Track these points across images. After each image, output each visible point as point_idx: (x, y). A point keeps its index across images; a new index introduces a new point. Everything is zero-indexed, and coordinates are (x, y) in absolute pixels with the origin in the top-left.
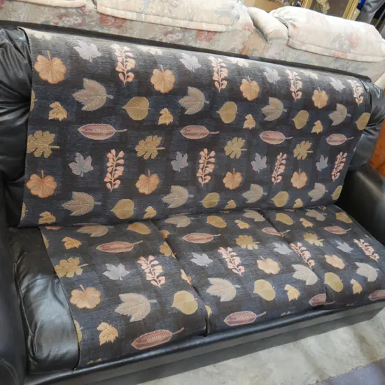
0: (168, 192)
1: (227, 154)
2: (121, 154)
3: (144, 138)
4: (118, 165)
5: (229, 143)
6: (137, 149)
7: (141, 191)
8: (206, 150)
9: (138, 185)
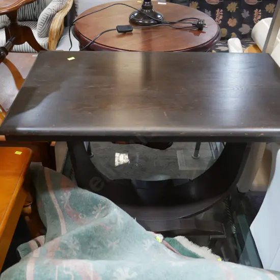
0: (241, 27)
1: (267, 11)
2: (222, 11)
3: (230, 3)
4: (220, 15)
5: (267, 6)
6: (228, 8)
7: (230, 25)
8: (257, 10)
9: (228, 22)
